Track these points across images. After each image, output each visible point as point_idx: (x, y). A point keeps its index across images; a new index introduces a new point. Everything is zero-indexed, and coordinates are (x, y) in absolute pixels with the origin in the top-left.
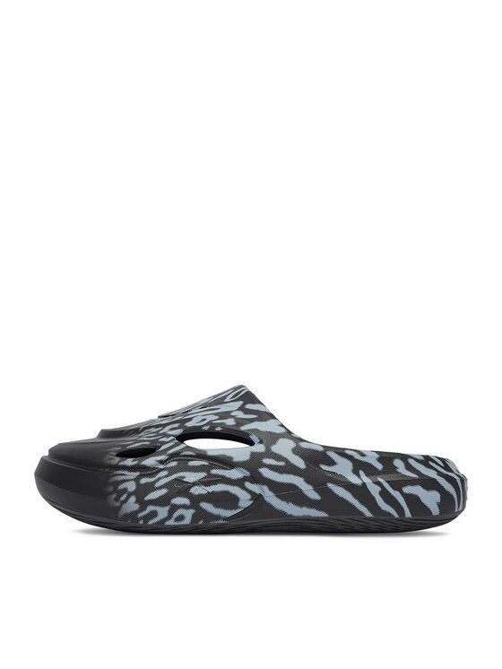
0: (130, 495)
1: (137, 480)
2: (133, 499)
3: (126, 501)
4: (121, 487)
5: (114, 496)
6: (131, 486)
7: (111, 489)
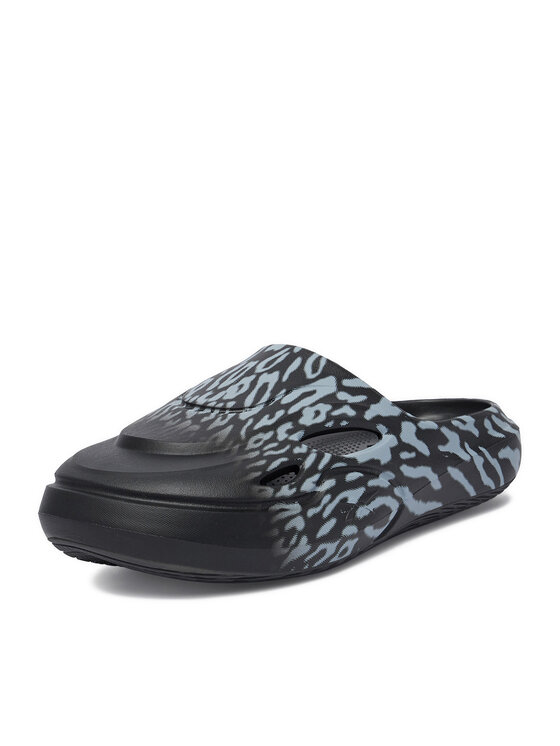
0: (300, 535)
1: (303, 514)
2: (304, 539)
3: (296, 544)
4: (288, 526)
5: (282, 540)
6: (299, 523)
7: (276, 532)
